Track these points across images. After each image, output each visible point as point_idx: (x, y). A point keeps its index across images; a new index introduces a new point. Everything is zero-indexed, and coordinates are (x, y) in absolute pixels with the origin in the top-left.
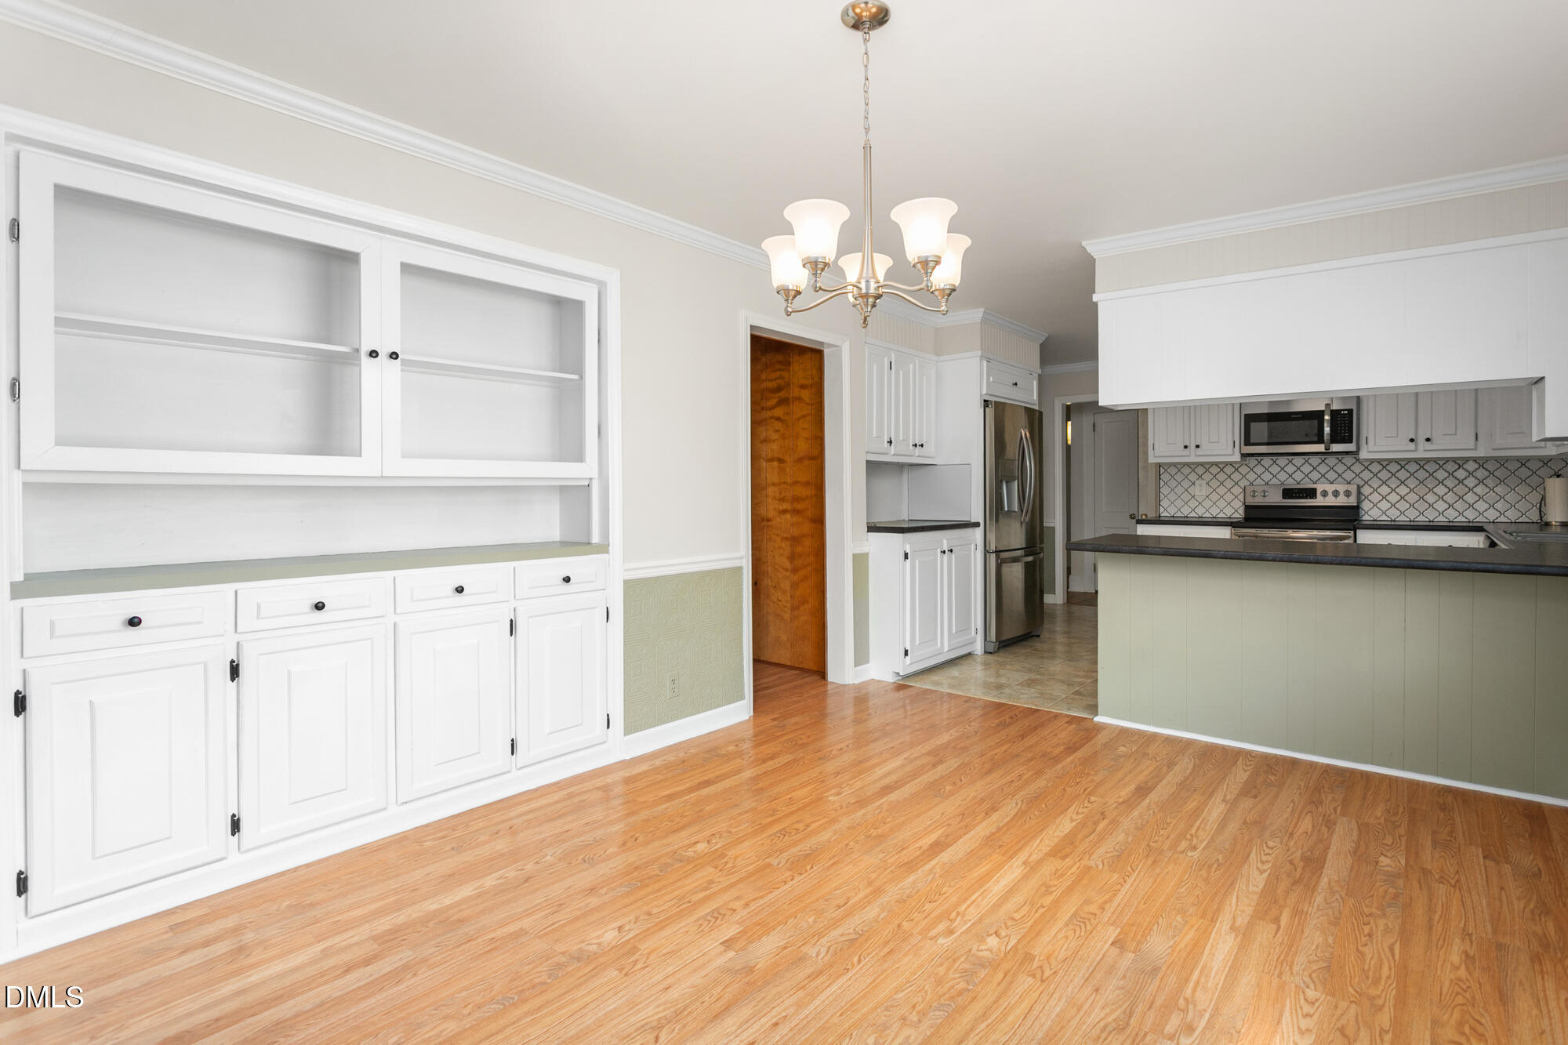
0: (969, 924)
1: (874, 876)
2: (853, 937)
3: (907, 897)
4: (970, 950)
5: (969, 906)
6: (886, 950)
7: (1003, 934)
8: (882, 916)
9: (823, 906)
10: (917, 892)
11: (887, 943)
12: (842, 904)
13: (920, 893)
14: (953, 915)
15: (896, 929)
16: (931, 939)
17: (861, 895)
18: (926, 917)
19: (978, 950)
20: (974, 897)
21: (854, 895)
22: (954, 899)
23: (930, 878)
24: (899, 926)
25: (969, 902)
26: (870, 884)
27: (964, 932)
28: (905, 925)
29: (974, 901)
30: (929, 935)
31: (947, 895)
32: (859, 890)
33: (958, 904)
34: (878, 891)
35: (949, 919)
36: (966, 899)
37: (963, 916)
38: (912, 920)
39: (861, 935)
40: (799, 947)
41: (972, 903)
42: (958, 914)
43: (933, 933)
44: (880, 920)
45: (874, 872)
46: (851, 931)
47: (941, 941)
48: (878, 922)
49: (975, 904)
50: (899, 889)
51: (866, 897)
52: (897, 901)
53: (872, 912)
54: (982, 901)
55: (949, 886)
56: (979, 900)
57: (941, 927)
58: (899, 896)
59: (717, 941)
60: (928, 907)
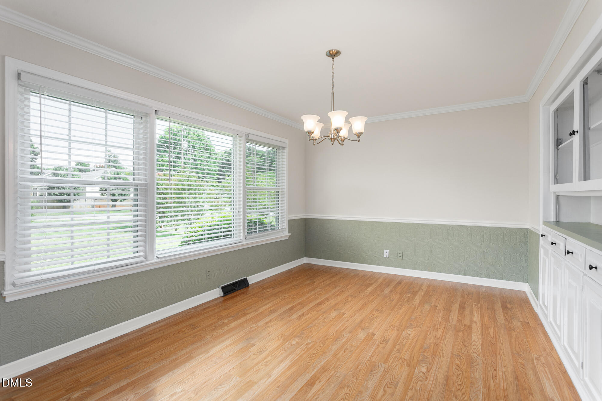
0: (300, 347)
1: (338, 363)
2: (338, 340)
3: (323, 355)
4: (301, 339)
5: (300, 354)
6: (327, 337)
7: (290, 345)
8: (331, 347)
9: (352, 348)
10: (319, 357)
11: (327, 339)
12: (346, 350)
13: (318, 357)
14: (306, 350)
15: (325, 343)
16: (313, 342)
17: (340, 354)
18: (315, 348)
19: (299, 340)
20: (297, 357)
21: (343, 354)
22: (305, 356)
23: (315, 364)
24: (324, 344)
25: (300, 355)
26: (338, 359)
27: (302, 345)
28: (322, 345)
29: (297, 356)
30: (314, 343)
31: (308, 357)
32: (342, 356)
33: (304, 354)
34: (334, 356)
35: (307, 348)
36: (300, 356)
37: (302, 349)
38: (320, 347)
39: (335, 340)
40: (352, 335)
41: (298, 355)
42: (304, 350)
43: (313, 343)
44: (331, 346)
45: (339, 365)
46: (339, 341)
47: (310, 341)
48: (331, 345)
49: (297, 355)
50: (326, 358)
51: (338, 353)
52: (326, 353)
53: (335, 348)
54: (294, 356)
55: (306, 361)
56: (295, 356)
57: (310, 346)
58: (326, 355)
59: (377, 335)
60: (315, 352)
